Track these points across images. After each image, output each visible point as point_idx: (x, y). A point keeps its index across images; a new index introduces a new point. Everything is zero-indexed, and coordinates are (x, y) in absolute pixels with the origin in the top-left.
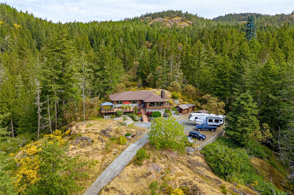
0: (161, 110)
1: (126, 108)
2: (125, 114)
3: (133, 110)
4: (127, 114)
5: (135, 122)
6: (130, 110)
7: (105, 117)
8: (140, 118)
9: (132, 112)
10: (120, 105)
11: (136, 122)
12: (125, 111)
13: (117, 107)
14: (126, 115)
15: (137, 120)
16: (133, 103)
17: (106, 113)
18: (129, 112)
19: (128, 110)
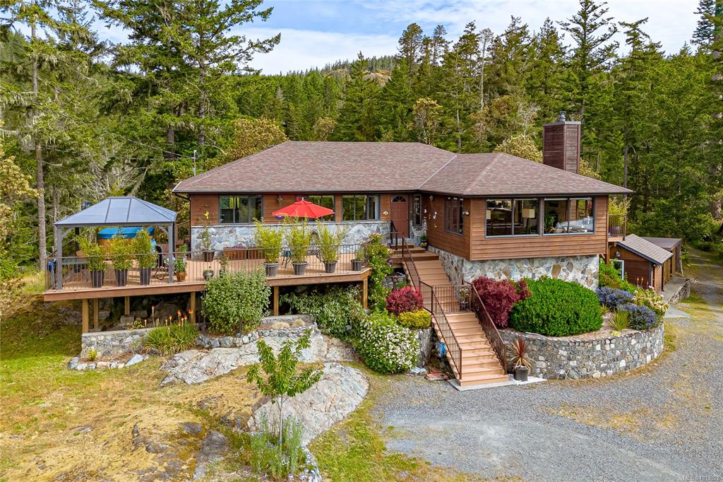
0: (570, 267)
1: (296, 254)
2: (284, 310)
3: (355, 265)
4: (300, 306)
5: (378, 380)
6: (329, 266)
7: (94, 340)
8: (420, 342)
9: (345, 286)
10: (243, 235)
11: (389, 380)
12: (283, 277)
13: (219, 247)
14: (295, 312)
15: (401, 362)
16: (348, 216)
17: (122, 300)
18: (322, 290)
19: (314, 269)
